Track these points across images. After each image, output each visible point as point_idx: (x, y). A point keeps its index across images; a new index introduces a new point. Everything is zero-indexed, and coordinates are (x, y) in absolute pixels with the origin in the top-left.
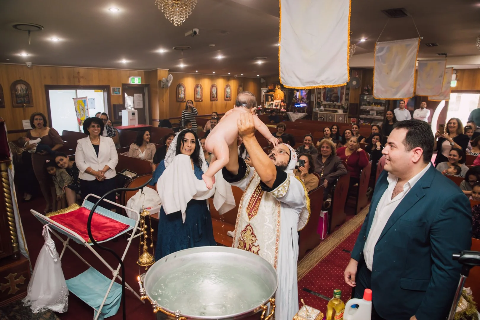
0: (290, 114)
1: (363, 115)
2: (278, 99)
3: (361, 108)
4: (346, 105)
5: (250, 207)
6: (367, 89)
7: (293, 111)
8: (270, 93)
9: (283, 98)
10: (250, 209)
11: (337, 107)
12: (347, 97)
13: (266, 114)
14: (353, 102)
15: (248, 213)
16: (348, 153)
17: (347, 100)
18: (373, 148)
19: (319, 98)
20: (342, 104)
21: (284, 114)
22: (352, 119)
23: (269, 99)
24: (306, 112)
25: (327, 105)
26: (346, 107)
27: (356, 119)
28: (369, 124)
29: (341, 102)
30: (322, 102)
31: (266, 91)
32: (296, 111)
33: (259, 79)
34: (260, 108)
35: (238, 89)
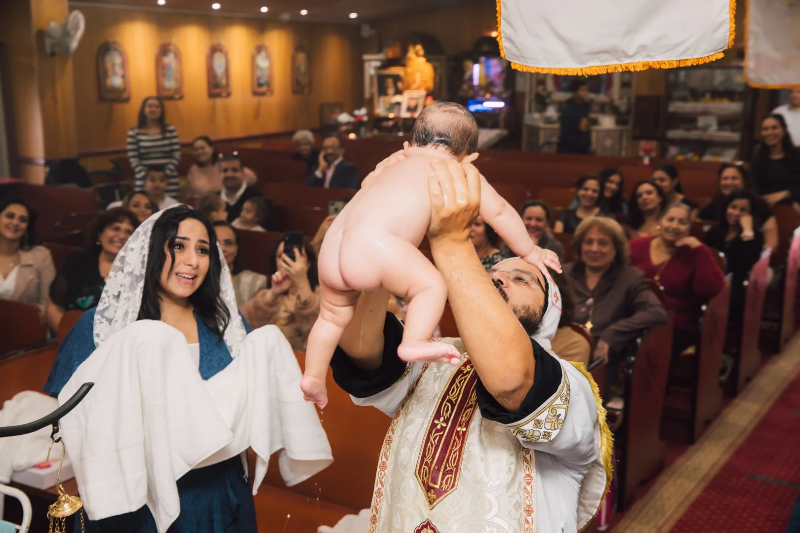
2: (415, 86)
3: (671, 108)
4: (626, 100)
5: (427, 464)
8: (392, 69)
9: (431, 84)
10: (430, 468)
14: (645, 92)
15: (423, 483)
16: (658, 256)
17: (626, 85)
18: (731, 236)
20: (613, 100)
22: (642, 142)
23: (388, 87)
24: (502, 124)
27: (655, 143)
28: (697, 158)
31: (378, 64)
33: (355, 27)
34: (362, 116)
35: (294, 60)
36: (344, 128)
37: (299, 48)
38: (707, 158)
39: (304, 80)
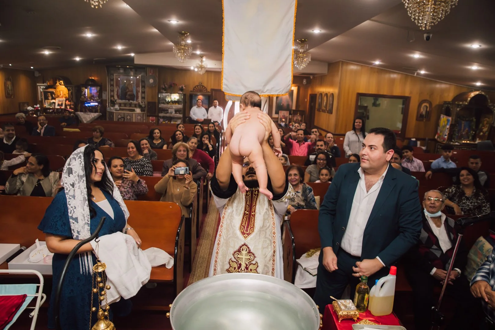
0: (81, 115)
1: (162, 114)
2: (60, 96)
3: (160, 106)
4: (144, 103)
5: (243, 226)
6: (164, 87)
7: (84, 111)
8: (50, 89)
9: (67, 96)
11: (133, 105)
12: (143, 95)
13: (46, 115)
14: (150, 100)
15: (242, 232)
17: (143, 98)
19: (113, 96)
20: (139, 103)
21: (72, 115)
22: (150, 117)
23: (49, 96)
24: (99, 111)
25: (122, 103)
26: (143, 106)
27: (155, 118)
28: (169, 123)
29: (137, 100)
30: (116, 100)
31: (44, 87)
32: (88, 111)
33: (32, 72)
34: (38, 107)
35: (5, 84)
36: (31, 112)
37: (7, 79)
38: (172, 122)
39: (11, 93)
